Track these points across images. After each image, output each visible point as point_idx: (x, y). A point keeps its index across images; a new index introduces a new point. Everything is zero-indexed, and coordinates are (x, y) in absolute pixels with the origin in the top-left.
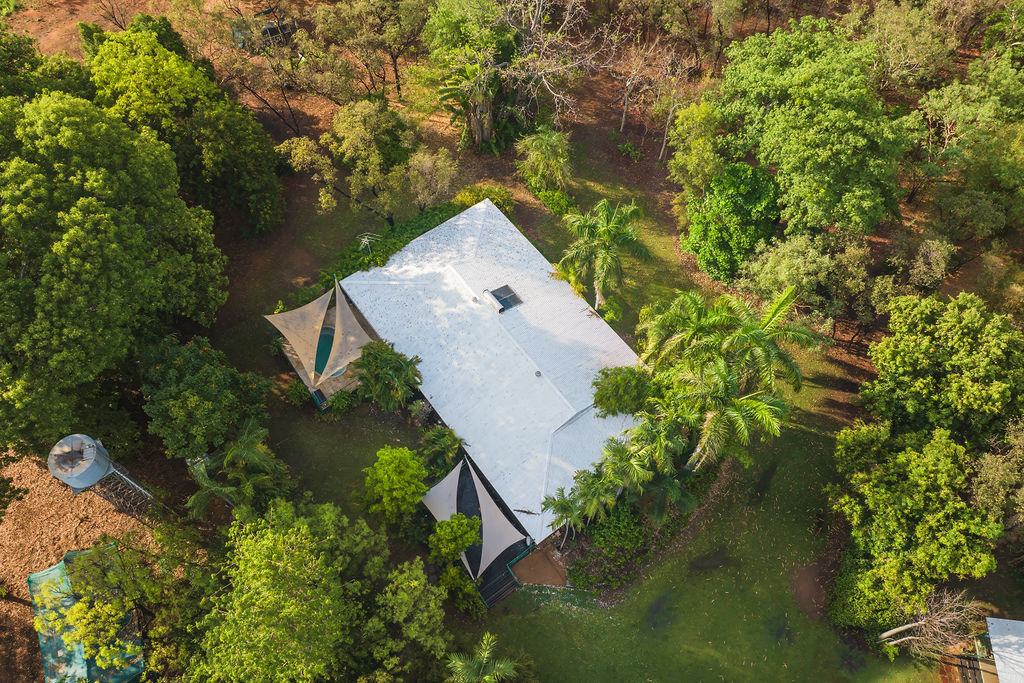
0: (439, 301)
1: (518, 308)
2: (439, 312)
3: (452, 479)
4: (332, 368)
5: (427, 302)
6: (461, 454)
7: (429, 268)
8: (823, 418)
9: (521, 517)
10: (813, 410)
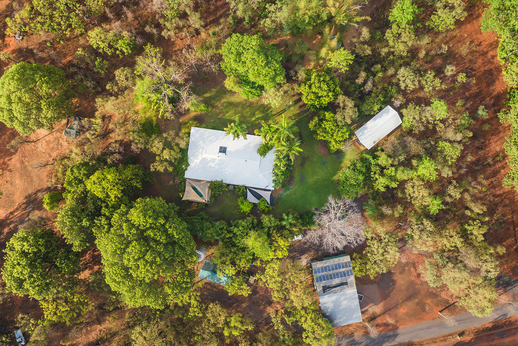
0: (211, 164)
1: (227, 150)
2: (213, 165)
3: (249, 194)
4: (205, 195)
5: (208, 165)
6: (246, 187)
7: (200, 158)
8: (302, 112)
9: (267, 188)
10: (299, 112)
